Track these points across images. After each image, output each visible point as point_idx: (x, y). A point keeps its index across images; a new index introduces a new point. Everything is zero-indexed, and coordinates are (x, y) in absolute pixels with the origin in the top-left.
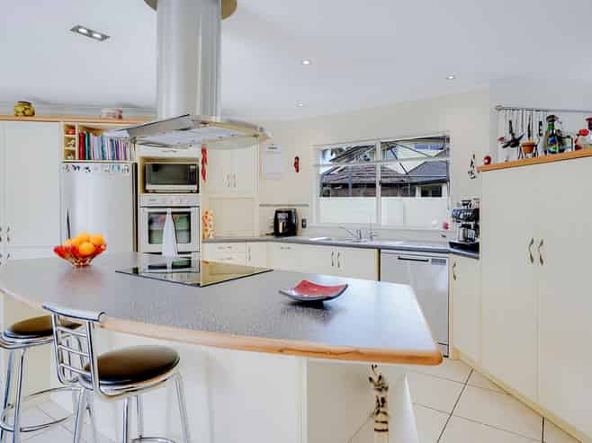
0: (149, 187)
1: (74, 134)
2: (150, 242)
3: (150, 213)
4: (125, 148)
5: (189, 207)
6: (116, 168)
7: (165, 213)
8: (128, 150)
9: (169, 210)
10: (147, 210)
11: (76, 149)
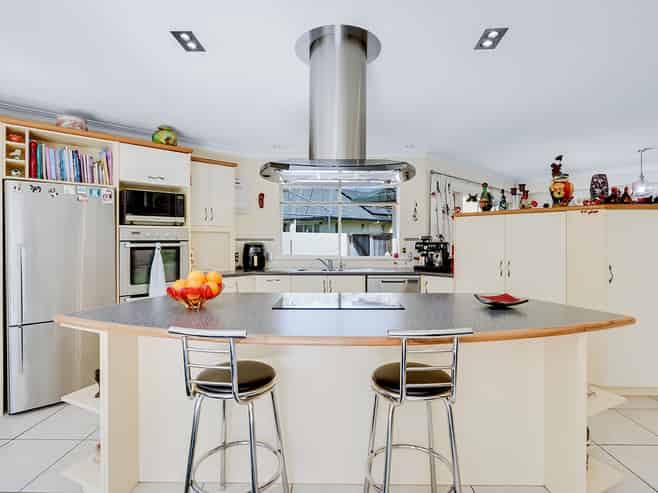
0: (129, 218)
1: (24, 142)
2: (132, 282)
3: (132, 249)
4: (92, 168)
5: (178, 242)
6: (95, 193)
7: (154, 248)
8: (95, 170)
9: (158, 245)
10: (129, 245)
11: (26, 162)
